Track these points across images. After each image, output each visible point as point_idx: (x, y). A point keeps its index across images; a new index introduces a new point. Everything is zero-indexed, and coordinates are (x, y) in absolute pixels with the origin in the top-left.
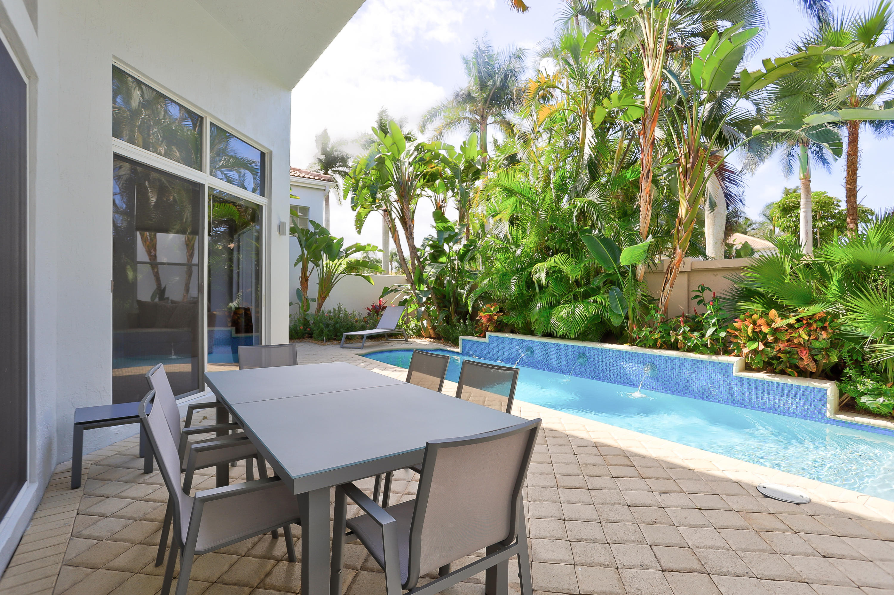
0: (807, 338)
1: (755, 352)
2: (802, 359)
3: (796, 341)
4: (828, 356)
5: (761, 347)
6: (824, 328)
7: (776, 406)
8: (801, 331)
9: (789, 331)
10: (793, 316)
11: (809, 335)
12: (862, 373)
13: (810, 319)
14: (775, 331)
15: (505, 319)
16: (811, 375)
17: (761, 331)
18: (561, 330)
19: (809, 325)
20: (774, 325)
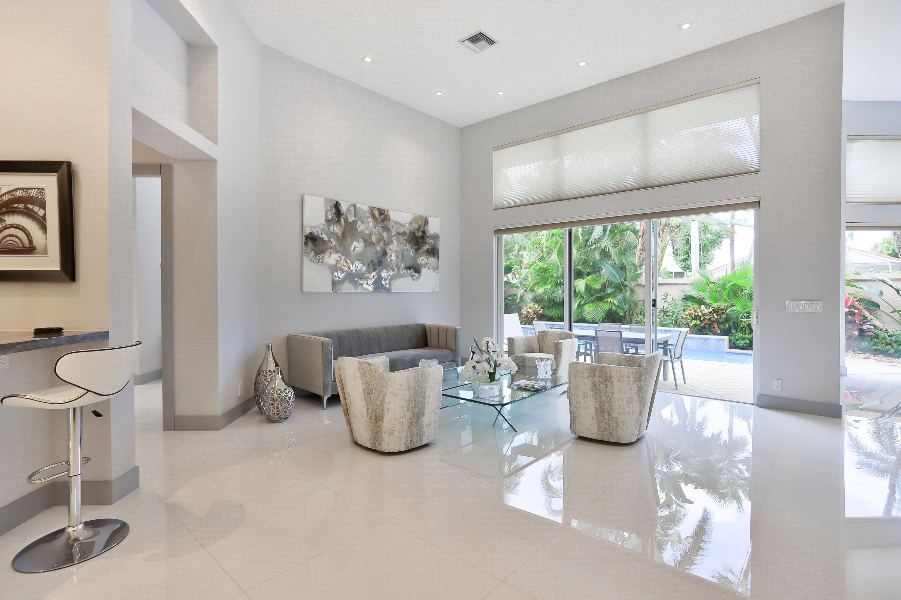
0: (717, 318)
1: (695, 325)
2: (714, 327)
3: (712, 319)
4: (725, 325)
5: (699, 322)
6: (723, 313)
7: (704, 349)
8: (715, 315)
9: (709, 315)
10: (712, 308)
11: (718, 316)
12: (737, 332)
13: (718, 309)
14: (704, 314)
15: (547, 312)
16: (718, 334)
17: (698, 315)
18: (589, 318)
19: (718, 312)
20: (704, 312)
